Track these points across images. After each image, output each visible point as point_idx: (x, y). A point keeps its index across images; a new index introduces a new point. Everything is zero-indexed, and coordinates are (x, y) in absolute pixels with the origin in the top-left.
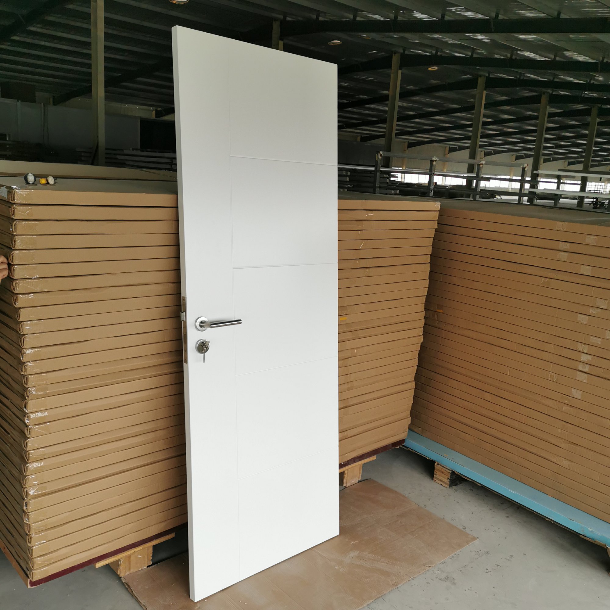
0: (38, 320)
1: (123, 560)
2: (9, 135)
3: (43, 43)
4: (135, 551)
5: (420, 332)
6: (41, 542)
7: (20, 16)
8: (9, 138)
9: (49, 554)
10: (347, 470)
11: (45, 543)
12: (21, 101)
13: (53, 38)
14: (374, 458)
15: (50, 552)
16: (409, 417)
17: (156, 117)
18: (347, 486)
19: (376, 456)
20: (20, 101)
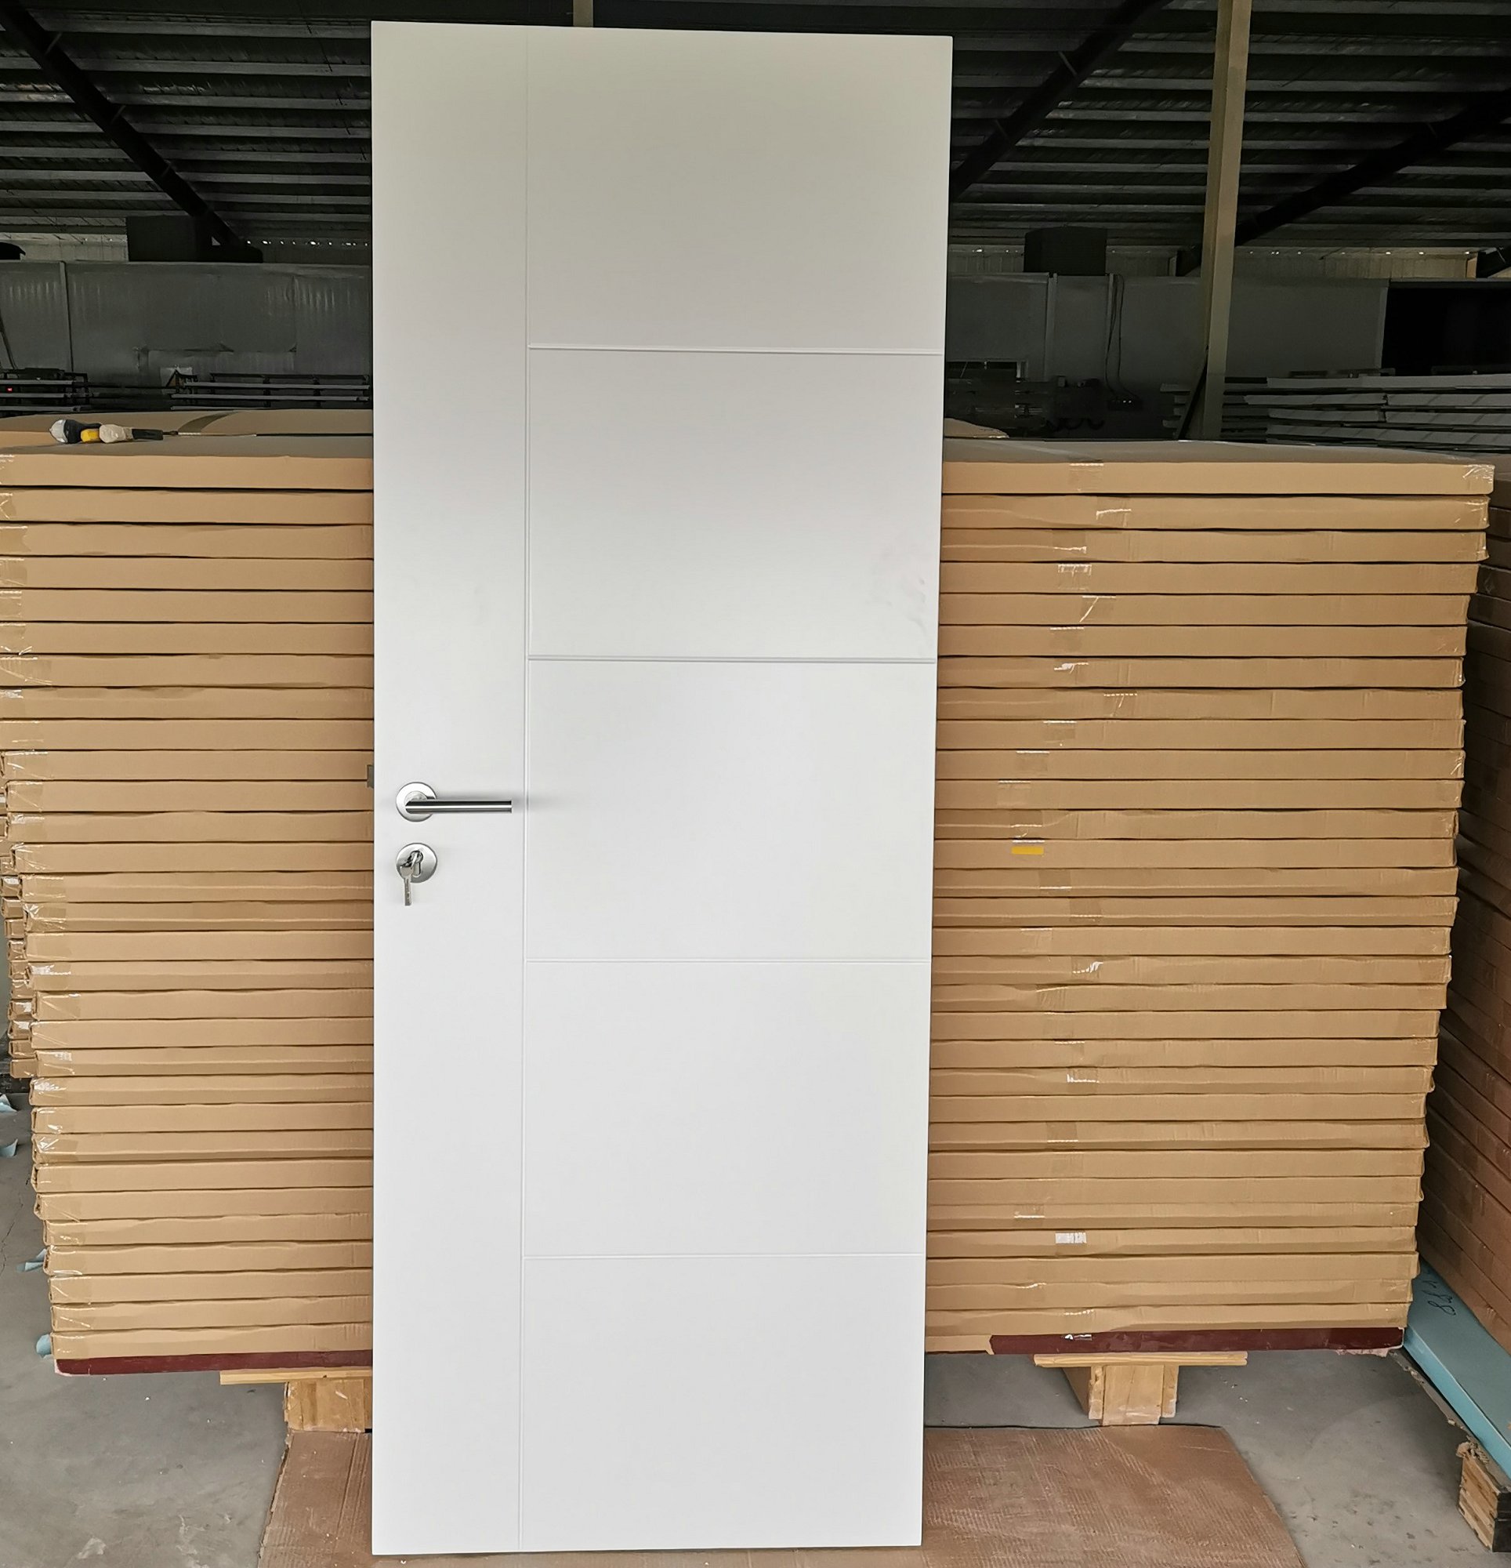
0: (36, 750)
1: (293, 1388)
2: (1023, 364)
3: (1133, 116)
4: (325, 1376)
5: (1440, 942)
6: (70, 1272)
7: (1063, 56)
8: (1023, 372)
9: (89, 1306)
10: (1104, 1366)
11: (81, 1278)
12: (1058, 275)
13: (1156, 97)
14: (1240, 1358)
15: (92, 1303)
16: (1413, 1253)
17: (1477, 276)
18: (1105, 1423)
19: (1245, 1354)
20: (1055, 275)
